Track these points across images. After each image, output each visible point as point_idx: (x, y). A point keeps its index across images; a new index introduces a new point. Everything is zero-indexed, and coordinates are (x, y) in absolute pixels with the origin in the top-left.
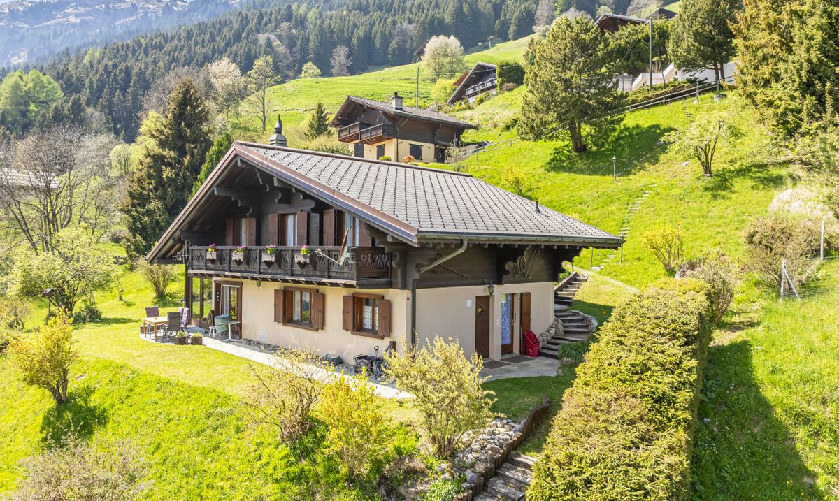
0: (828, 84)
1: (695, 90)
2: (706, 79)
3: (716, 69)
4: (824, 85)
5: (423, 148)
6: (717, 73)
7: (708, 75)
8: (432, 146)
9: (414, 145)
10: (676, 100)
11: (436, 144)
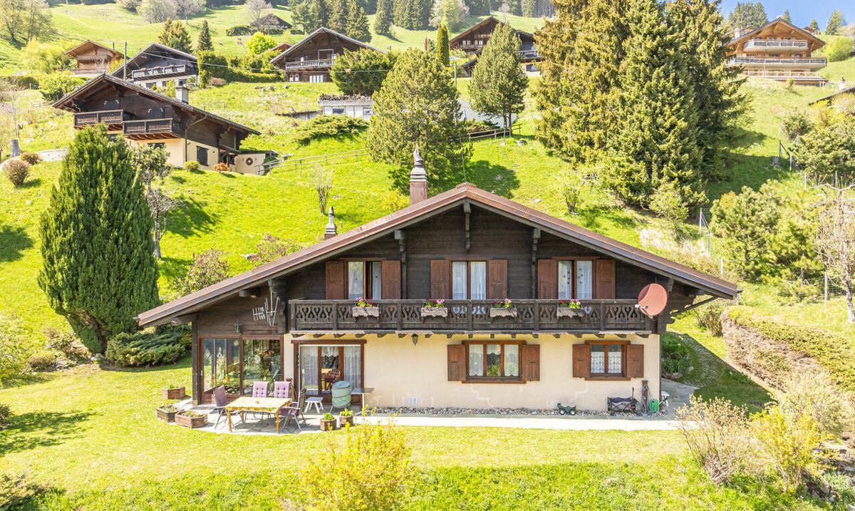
0: (655, 156)
1: (493, 132)
2: (497, 123)
3: (505, 117)
4: (652, 157)
5: (208, 152)
6: (505, 120)
7: (499, 121)
8: (216, 150)
9: (201, 148)
10: (486, 138)
11: (220, 148)
